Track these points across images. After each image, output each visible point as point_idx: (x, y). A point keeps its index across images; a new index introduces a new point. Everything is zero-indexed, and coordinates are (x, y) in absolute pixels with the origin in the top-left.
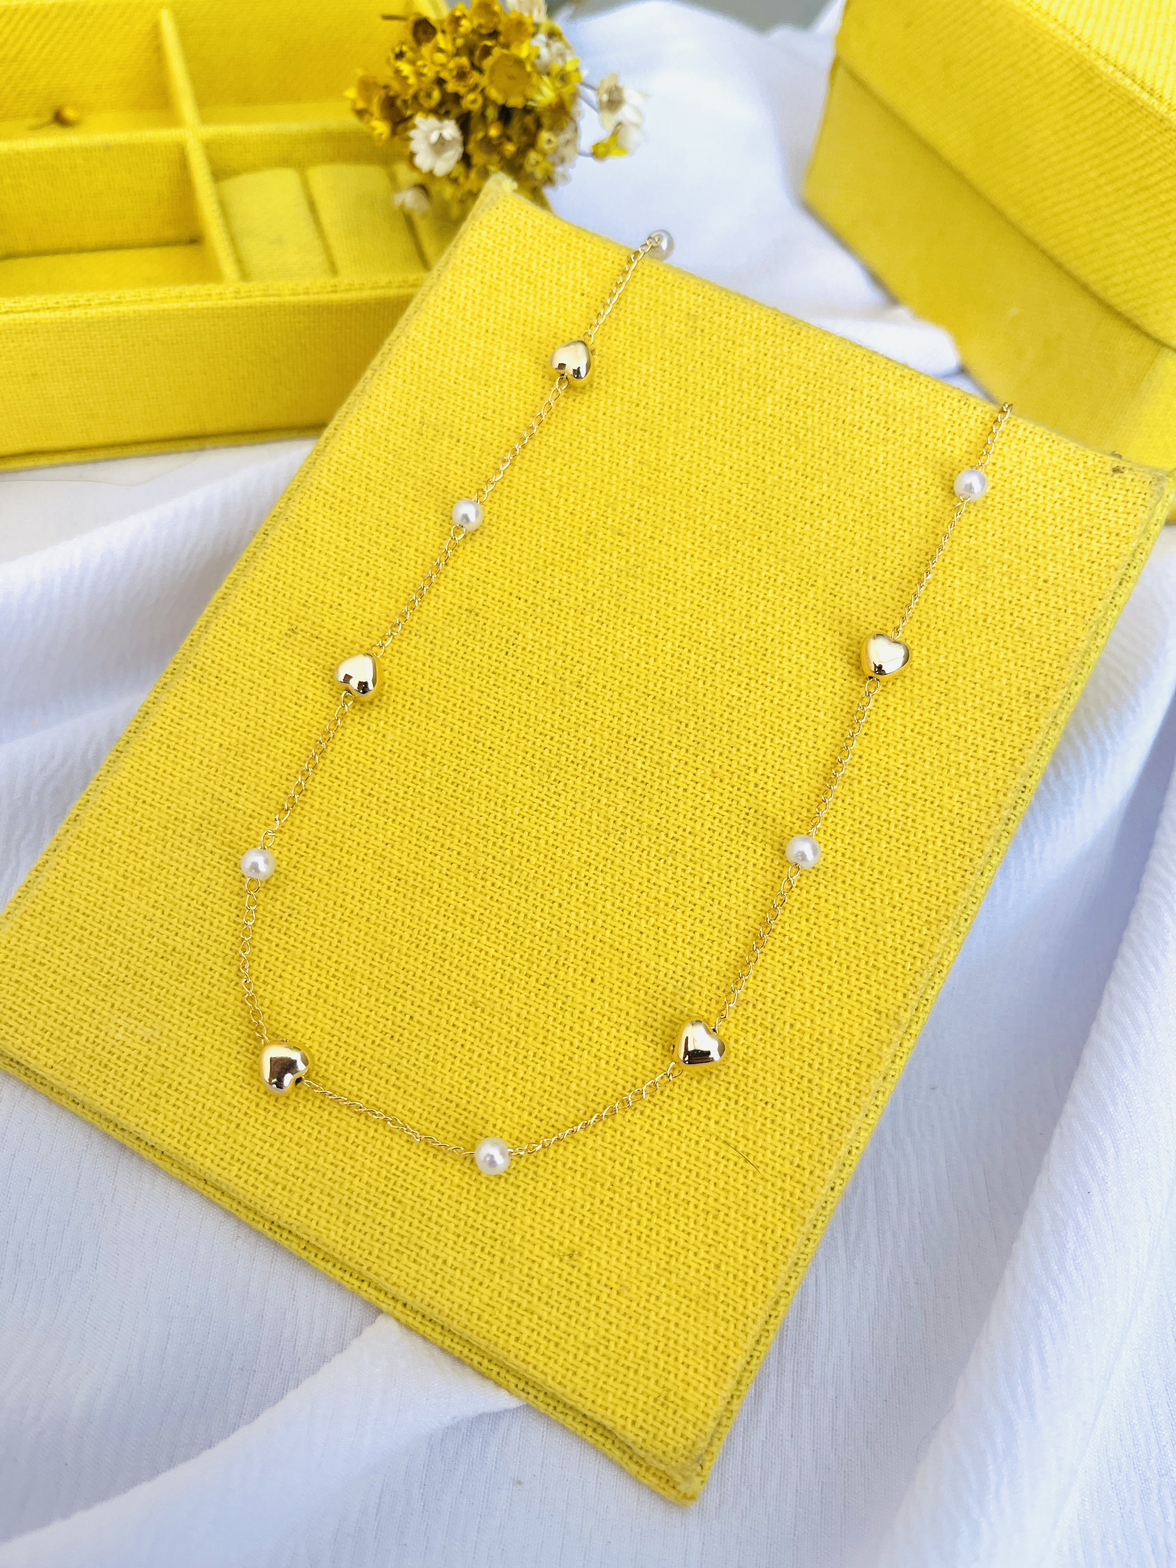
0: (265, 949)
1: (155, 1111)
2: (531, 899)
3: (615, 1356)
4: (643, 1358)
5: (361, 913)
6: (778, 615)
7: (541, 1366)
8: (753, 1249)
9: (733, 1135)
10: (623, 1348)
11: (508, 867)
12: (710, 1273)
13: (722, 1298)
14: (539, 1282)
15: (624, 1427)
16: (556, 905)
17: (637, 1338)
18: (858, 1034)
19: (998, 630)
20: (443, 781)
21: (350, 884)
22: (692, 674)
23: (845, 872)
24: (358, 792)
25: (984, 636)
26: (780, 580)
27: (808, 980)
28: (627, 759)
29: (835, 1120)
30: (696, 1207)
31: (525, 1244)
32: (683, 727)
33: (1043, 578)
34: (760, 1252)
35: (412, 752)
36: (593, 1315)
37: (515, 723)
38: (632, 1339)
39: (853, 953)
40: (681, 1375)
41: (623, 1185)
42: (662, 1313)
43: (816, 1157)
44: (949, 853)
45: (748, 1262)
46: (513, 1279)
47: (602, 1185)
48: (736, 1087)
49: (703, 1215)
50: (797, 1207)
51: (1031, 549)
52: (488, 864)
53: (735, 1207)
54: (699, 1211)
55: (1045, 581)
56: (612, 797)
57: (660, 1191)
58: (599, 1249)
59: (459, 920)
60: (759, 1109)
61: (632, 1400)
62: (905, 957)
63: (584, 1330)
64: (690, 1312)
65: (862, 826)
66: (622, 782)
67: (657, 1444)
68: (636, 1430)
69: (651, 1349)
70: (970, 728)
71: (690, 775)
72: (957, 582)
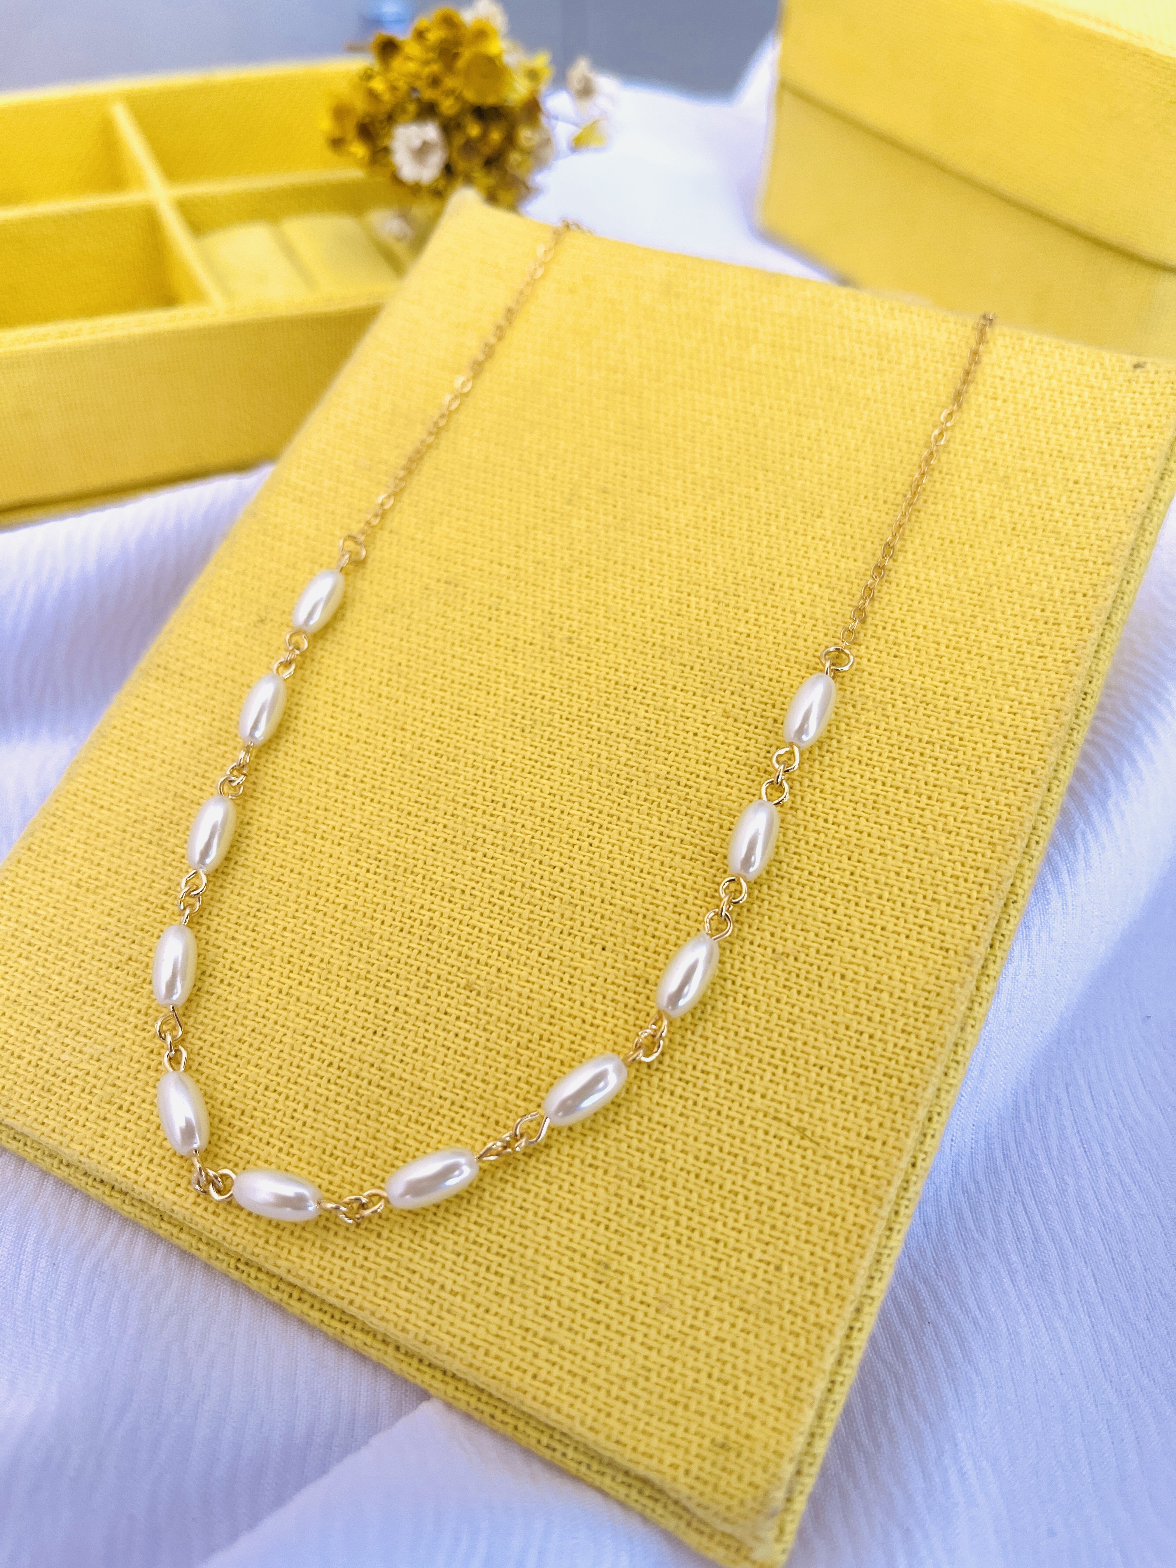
0: (231, 949)
1: (102, 1136)
2: (528, 867)
3: (658, 1390)
4: (693, 1390)
5: (337, 900)
6: (784, 548)
7: (566, 1409)
8: (821, 1242)
9: (783, 1108)
10: (668, 1379)
11: (501, 835)
12: (769, 1277)
13: (787, 1306)
14: (559, 1304)
15: (675, 1479)
16: (557, 870)
17: (684, 1365)
18: (923, 977)
19: (1030, 536)
20: (425, 754)
21: (324, 871)
22: (693, 616)
23: (888, 802)
24: (333, 774)
25: (1015, 545)
26: (782, 514)
27: (857, 923)
28: (628, 709)
29: (906, 1078)
30: (746, 1198)
31: (539, 1258)
32: (688, 669)
33: (1073, 478)
34: (830, 1246)
35: (391, 728)
36: (627, 1339)
37: (502, 686)
38: (678, 1367)
39: (907, 887)
40: (743, 1407)
41: (655, 1180)
42: (714, 1332)
43: (888, 1124)
44: (1007, 766)
45: (815, 1259)
46: (527, 1303)
47: (630, 1183)
48: (783, 1052)
49: (756, 1207)
50: (870, 1187)
51: (1055, 453)
52: (478, 834)
53: (794, 1194)
54: (750, 1203)
55: (1076, 482)
56: (614, 749)
57: (701, 1182)
58: (630, 1258)
59: (447, 897)
60: (813, 1075)
61: (684, 1444)
62: (969, 885)
63: (617, 1358)
64: (749, 1326)
65: (903, 751)
66: (622, 733)
67: (719, 1497)
68: (690, 1481)
69: (703, 1377)
70: (1012, 635)
71: (700, 718)
72: (977, 495)
